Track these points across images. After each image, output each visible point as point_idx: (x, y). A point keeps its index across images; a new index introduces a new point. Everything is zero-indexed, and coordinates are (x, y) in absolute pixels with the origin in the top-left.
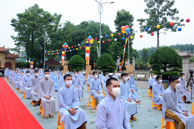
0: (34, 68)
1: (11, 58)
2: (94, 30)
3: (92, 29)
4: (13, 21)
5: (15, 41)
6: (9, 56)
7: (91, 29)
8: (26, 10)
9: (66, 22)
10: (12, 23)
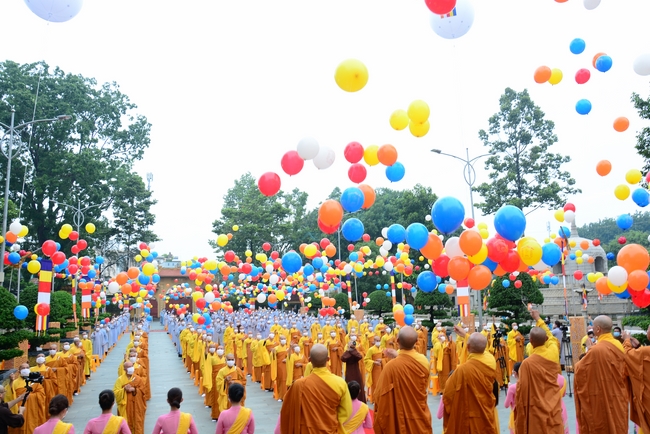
2: (383, 215)
3: (380, 212)
4: (216, 224)
5: (217, 252)
7: (376, 213)
8: (236, 182)
10: (214, 229)
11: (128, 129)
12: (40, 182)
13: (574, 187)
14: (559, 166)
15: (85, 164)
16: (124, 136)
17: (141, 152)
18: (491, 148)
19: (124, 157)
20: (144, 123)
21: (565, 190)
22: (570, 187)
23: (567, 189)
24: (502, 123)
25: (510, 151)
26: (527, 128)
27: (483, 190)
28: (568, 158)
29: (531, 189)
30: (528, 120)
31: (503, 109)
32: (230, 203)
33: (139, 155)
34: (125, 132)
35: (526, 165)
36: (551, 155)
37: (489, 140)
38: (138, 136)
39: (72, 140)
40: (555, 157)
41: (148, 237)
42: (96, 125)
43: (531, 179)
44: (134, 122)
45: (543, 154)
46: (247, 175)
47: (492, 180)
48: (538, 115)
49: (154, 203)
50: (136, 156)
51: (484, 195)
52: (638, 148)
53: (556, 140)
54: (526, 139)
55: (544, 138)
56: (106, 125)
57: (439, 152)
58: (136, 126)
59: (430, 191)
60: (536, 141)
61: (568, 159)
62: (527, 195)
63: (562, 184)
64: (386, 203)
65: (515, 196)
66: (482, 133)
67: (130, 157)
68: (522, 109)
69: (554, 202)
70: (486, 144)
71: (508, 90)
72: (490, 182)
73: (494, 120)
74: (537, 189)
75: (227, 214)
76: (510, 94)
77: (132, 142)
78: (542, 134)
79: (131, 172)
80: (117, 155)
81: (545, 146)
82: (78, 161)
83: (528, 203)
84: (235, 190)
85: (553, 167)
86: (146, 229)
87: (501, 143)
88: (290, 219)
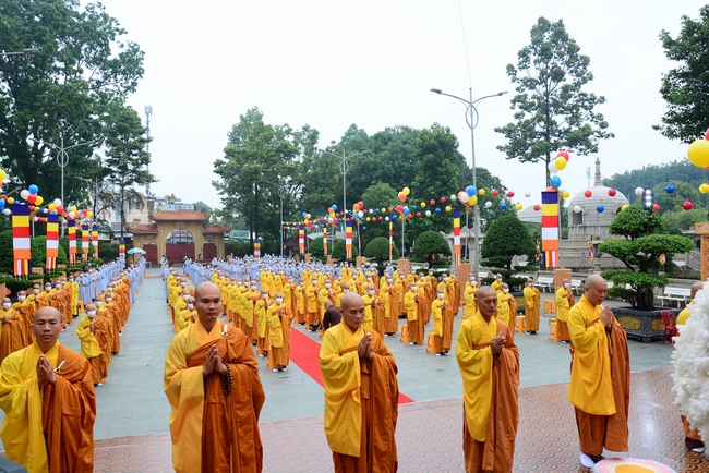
0: (262, 255)
1: (214, 234)
2: (401, 155)
3: (397, 153)
4: (218, 164)
5: (222, 193)
6: (211, 230)
7: (392, 153)
8: (242, 117)
9: (330, 145)
10: (215, 169)
11: (118, 58)
12: (21, 117)
13: (607, 131)
14: (592, 107)
15: (69, 98)
16: (115, 65)
17: (134, 84)
18: (519, 85)
19: (115, 89)
20: (136, 51)
21: (596, 134)
22: (602, 130)
23: (599, 133)
24: (533, 58)
25: (541, 89)
26: (559, 63)
27: (509, 131)
28: (603, 98)
29: (560, 132)
30: (561, 55)
31: (534, 42)
32: (234, 140)
33: (132, 88)
34: (115, 61)
35: (556, 104)
36: (585, 95)
37: (518, 76)
38: (130, 65)
39: (57, 70)
40: (589, 97)
41: (145, 178)
42: (83, 52)
43: (561, 121)
44: (124, 50)
45: (577, 94)
46: (254, 110)
47: (518, 121)
48: (573, 49)
49: (149, 140)
50: (128, 88)
51: (508, 136)
52: (662, 91)
53: (591, 78)
54: (558, 76)
55: (578, 76)
56: (93, 52)
57: (439, 92)
58: (127, 54)
59: (448, 131)
60: (570, 79)
61: (602, 100)
62: (556, 139)
63: (595, 127)
64: (404, 143)
65: (543, 138)
66: (510, 68)
67: (122, 89)
68: (556, 43)
69: (583, 147)
70: (513, 81)
71: (542, 20)
72: (516, 122)
73: (524, 54)
74: (567, 131)
75: (229, 153)
76: (543, 25)
77: (124, 73)
78: (576, 72)
79: (125, 105)
80: (107, 87)
81: (578, 85)
82: (62, 94)
83: (556, 146)
84: (240, 127)
85: (586, 108)
86: (142, 169)
87: (531, 80)
88: (299, 159)
